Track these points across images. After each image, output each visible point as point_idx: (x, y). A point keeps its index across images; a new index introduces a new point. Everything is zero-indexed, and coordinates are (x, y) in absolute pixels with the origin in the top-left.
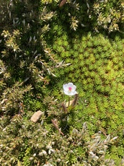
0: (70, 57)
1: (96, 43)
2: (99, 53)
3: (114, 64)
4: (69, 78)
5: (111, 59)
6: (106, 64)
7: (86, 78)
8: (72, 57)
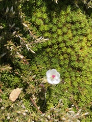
0: (48, 31)
1: (75, 19)
2: (77, 30)
3: (88, 41)
4: (47, 52)
5: (86, 36)
6: (81, 41)
7: (63, 54)
8: (50, 31)
